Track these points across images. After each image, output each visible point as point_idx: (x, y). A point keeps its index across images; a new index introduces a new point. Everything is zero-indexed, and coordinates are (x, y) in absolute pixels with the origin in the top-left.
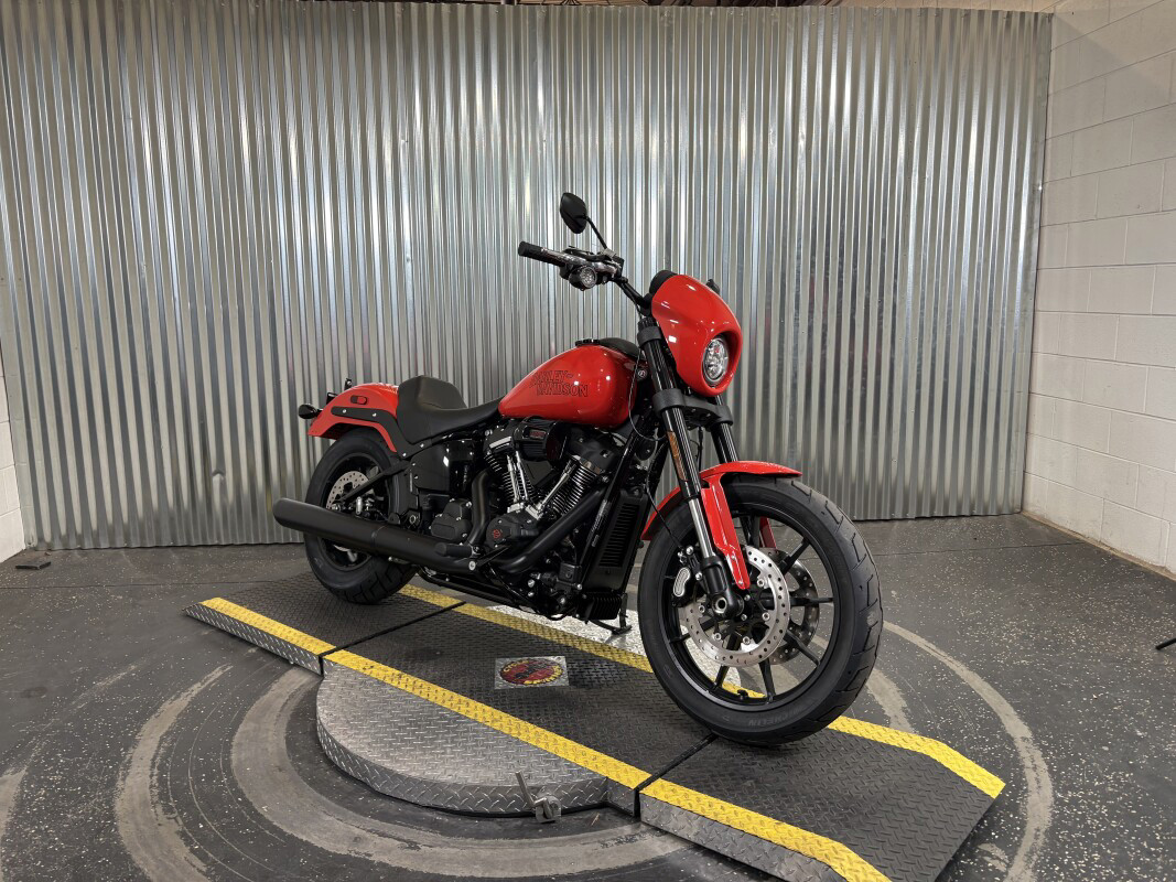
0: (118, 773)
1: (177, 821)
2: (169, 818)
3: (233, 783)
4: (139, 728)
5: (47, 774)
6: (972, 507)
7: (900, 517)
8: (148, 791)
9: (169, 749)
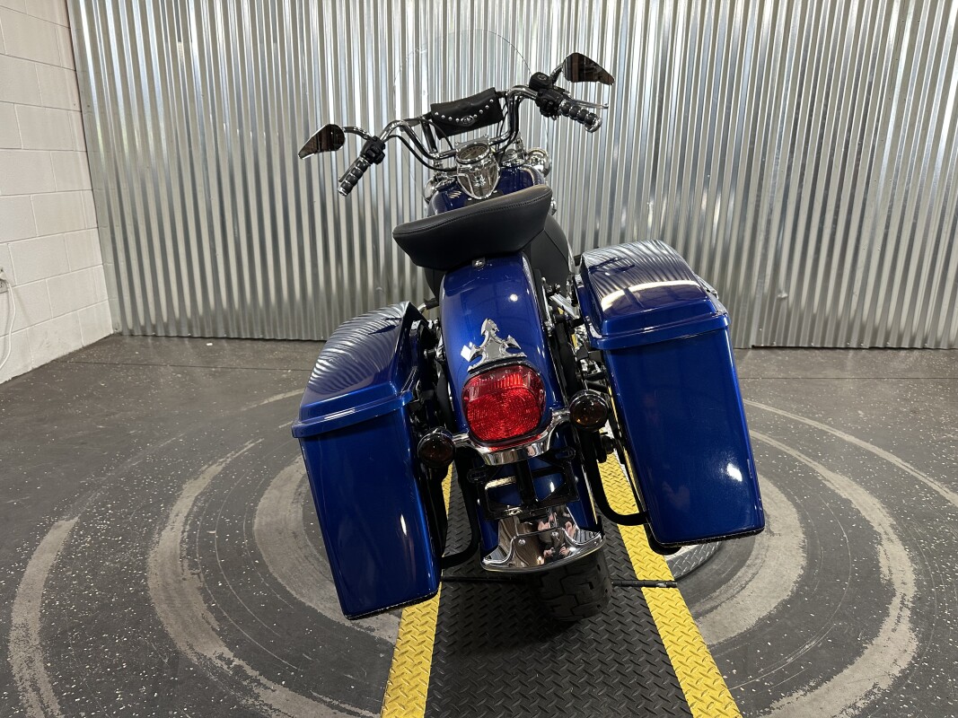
0: (155, 527)
1: (199, 577)
2: (193, 574)
3: (252, 546)
4: (180, 489)
5: (95, 522)
6: (925, 340)
7: (855, 346)
8: (178, 546)
9: (202, 509)
